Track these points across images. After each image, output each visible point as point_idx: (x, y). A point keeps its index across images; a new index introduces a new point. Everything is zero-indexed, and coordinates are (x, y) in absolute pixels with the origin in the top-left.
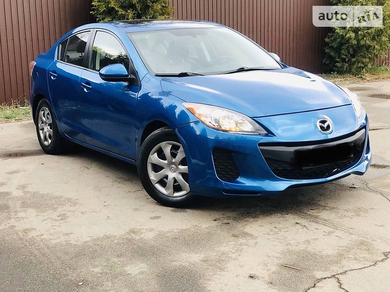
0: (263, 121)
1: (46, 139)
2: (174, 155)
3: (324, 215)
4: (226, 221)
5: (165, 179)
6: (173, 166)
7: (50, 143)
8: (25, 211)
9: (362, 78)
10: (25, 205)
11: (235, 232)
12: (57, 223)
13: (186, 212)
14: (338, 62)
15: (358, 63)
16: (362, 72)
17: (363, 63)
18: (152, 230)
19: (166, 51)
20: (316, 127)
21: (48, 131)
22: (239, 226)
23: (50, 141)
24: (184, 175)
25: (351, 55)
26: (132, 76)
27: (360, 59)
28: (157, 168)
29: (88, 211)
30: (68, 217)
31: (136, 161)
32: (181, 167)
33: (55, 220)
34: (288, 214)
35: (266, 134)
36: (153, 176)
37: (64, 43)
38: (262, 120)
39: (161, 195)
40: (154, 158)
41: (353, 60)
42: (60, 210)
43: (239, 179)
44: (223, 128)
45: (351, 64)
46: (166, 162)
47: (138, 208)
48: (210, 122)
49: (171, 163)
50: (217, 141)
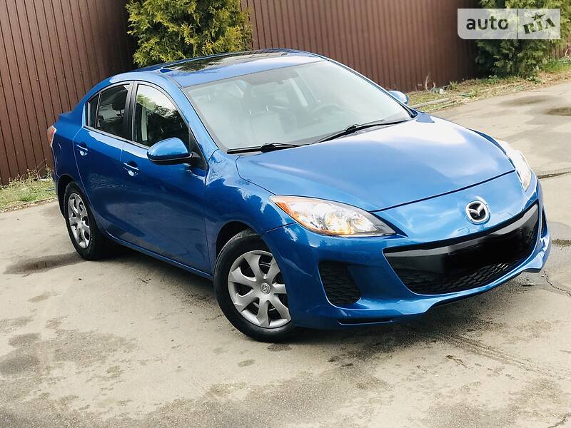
0: (387, 215)
1: (81, 239)
2: (265, 270)
3: (488, 338)
4: (347, 361)
5: (255, 303)
6: (265, 284)
7: (87, 244)
8: (60, 366)
9: (534, 80)
10: (60, 355)
11: (361, 380)
12: (108, 384)
13: (290, 349)
14: (497, 60)
15: (528, 59)
16: (535, 70)
17: (534, 58)
18: (242, 386)
19: (242, 93)
20: (464, 214)
21: (83, 227)
22: (367, 367)
23: (87, 242)
24: (281, 296)
25: (515, 48)
26: (195, 155)
27: (529, 52)
28: (243, 289)
29: (149, 358)
30: (121, 372)
31: (212, 275)
32: (276, 286)
33: (105, 378)
34: (435, 342)
35: (393, 234)
36: (238, 300)
37: (93, 101)
38: (385, 215)
39: (253, 327)
40: (236, 274)
41: (520, 55)
42: (110, 361)
43: (360, 302)
44: (331, 230)
45: (518, 62)
46: (254, 279)
47: (221, 349)
48: (311, 223)
49: (261, 281)
50: (323, 250)
